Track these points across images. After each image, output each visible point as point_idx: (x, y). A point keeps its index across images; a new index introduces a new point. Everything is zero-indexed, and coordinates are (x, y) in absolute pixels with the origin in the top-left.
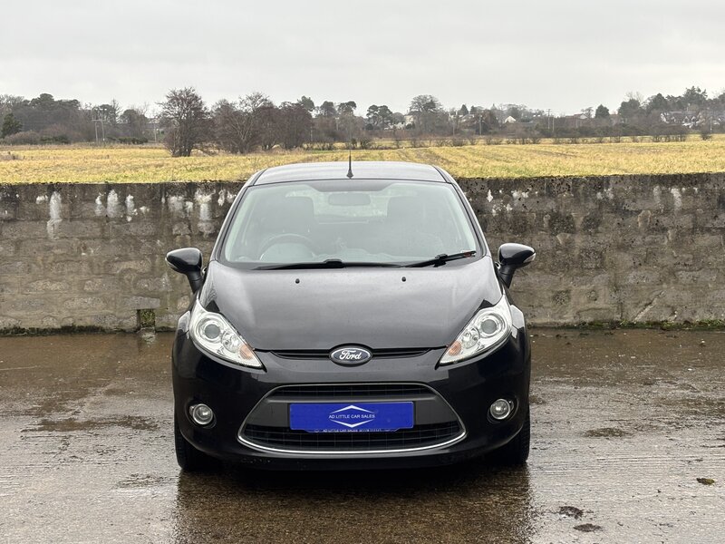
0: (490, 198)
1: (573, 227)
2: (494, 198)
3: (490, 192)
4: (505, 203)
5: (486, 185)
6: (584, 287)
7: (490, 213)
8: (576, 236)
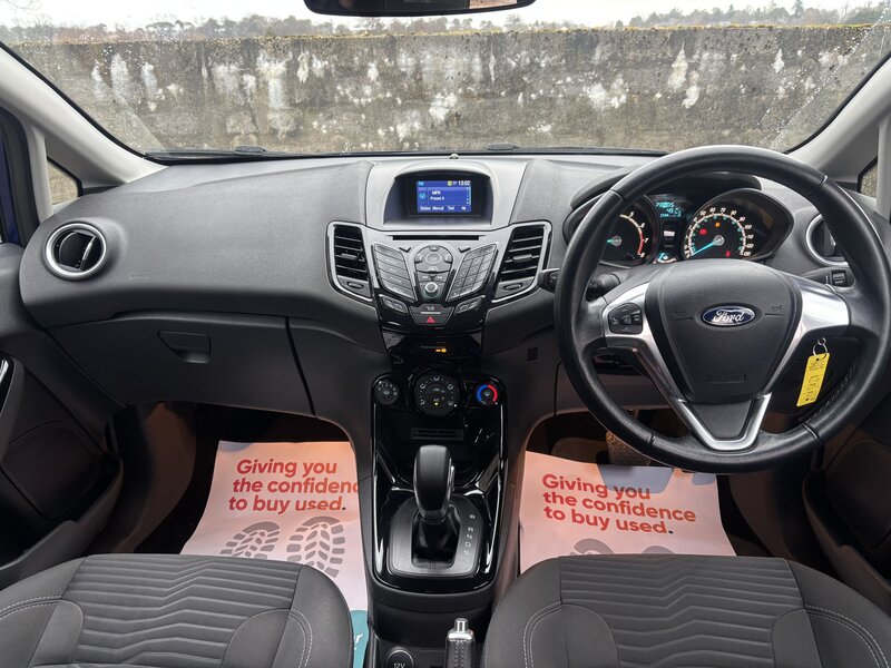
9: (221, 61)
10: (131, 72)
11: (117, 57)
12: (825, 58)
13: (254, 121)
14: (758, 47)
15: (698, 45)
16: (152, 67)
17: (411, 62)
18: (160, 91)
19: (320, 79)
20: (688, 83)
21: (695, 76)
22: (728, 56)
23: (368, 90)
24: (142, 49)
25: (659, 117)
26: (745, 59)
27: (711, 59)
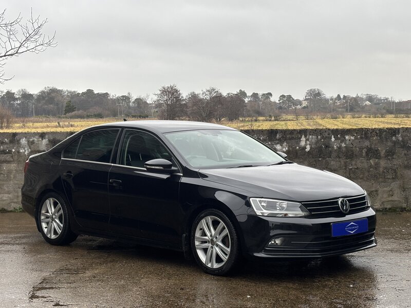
0: (333, 139)
1: (380, 156)
2: (335, 140)
3: (333, 136)
4: (341, 142)
5: (330, 132)
6: (385, 189)
7: (333, 148)
8: (381, 160)
12: (347, 137)
14: (326, 135)
15: (308, 133)
20: (306, 145)
21: (308, 142)
22: (317, 137)
25: (299, 154)
26: (323, 138)
27: (312, 138)
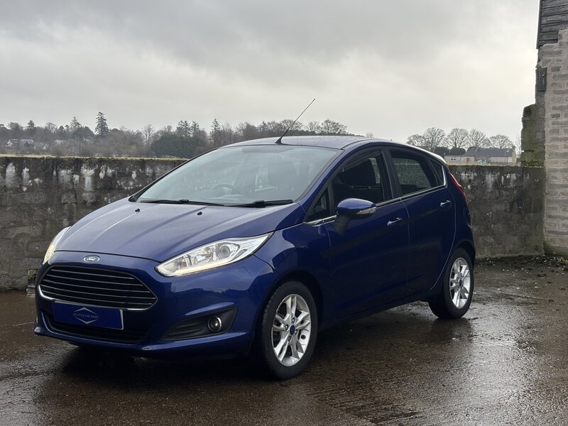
9: (64, 168)
10: (17, 172)
11: (11, 164)
13: (76, 197)
16: (28, 170)
17: (151, 171)
18: (30, 181)
19: (110, 178)
23: (131, 183)
24: (25, 161)
